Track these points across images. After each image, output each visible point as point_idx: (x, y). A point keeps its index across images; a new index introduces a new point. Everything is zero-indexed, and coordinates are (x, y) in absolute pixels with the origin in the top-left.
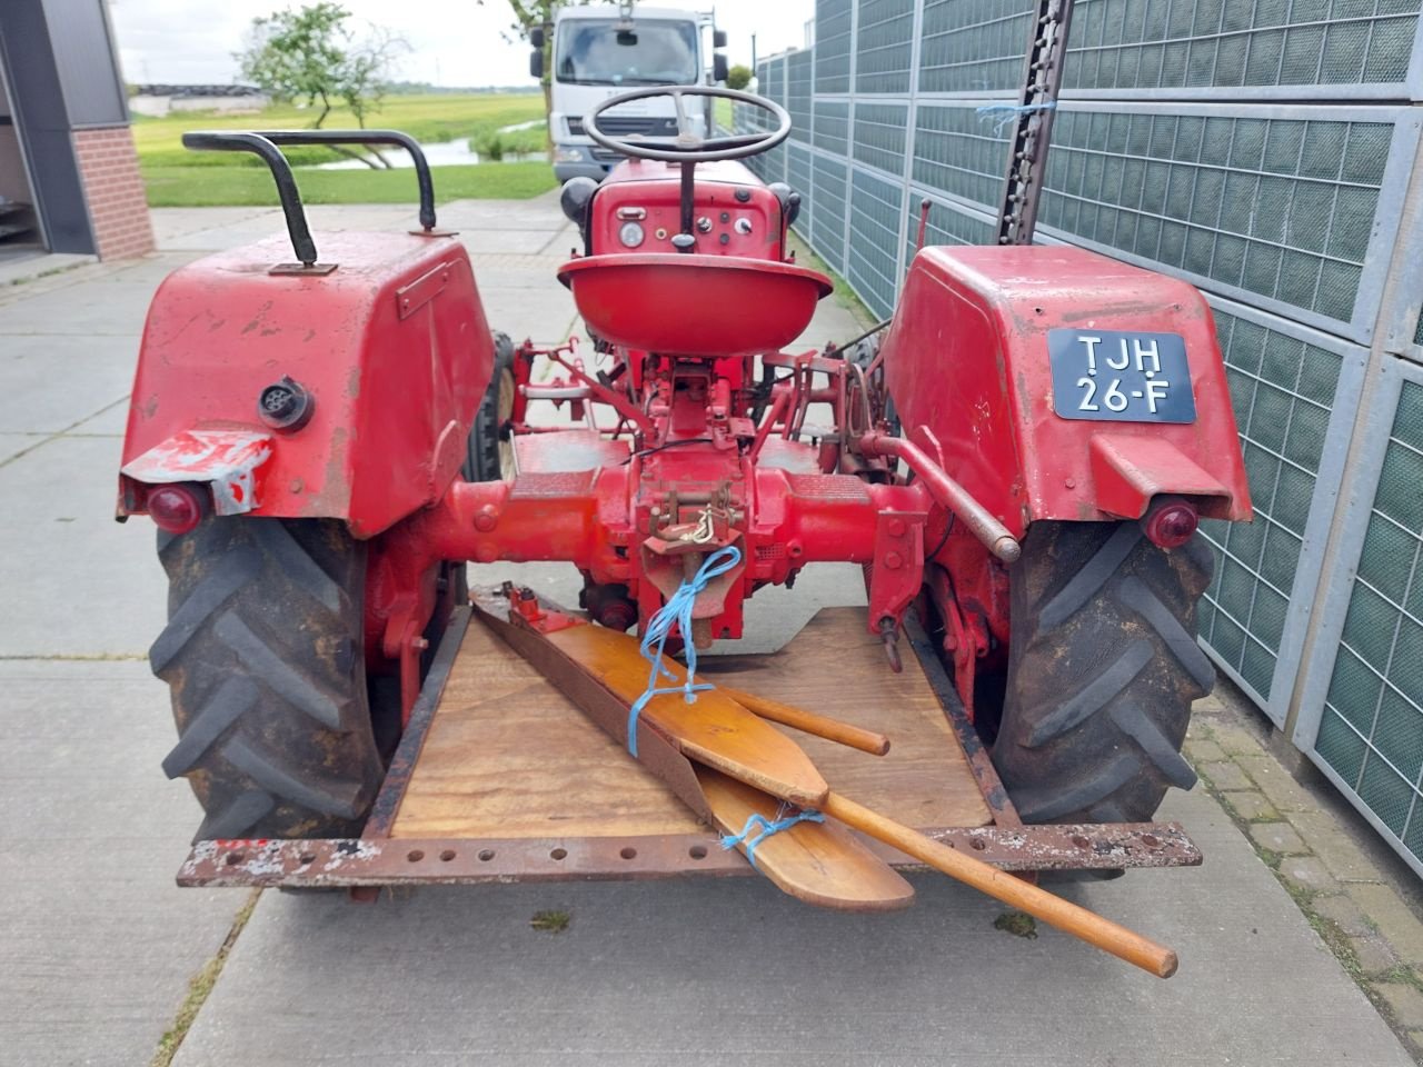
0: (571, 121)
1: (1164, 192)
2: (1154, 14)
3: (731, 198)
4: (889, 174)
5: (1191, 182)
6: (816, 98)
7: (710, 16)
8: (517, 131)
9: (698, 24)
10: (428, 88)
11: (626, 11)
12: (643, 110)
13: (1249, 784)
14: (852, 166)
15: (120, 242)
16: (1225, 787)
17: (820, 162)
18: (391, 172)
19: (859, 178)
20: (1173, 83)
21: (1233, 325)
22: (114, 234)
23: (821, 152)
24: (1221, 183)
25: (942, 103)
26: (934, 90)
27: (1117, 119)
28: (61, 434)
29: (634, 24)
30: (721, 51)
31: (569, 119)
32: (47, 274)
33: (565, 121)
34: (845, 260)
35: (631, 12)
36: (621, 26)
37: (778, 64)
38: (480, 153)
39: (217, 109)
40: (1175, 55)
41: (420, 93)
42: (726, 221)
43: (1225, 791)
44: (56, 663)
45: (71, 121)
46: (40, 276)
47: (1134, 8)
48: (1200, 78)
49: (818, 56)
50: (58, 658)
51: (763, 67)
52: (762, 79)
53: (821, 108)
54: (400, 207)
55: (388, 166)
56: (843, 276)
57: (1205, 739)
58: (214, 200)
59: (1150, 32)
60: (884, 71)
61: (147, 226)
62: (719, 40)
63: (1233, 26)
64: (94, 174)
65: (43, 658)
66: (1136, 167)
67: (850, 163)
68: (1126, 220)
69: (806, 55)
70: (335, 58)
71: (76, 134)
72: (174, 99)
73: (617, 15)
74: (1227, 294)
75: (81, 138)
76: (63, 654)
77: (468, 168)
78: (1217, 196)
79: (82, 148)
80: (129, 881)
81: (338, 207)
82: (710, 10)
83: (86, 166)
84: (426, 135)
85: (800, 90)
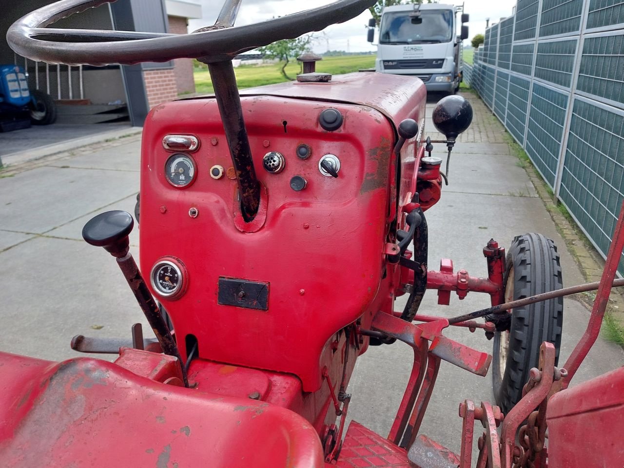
0: (385, 63)
3: (311, 125)
4: (559, 86)
6: (515, 43)
7: (462, 8)
9: (454, 11)
10: (344, 53)
11: (417, 7)
12: (421, 55)
14: (533, 81)
17: (514, 80)
19: (538, 89)
23: (515, 74)
29: (420, 13)
30: (465, 24)
32: (124, 137)
33: (382, 62)
34: (525, 137)
35: (419, 7)
36: (413, 14)
37: (496, 28)
39: (257, 64)
41: (341, 55)
42: (305, 156)
45: (142, 66)
46: (120, 137)
49: (517, 20)
51: (488, 31)
52: (487, 38)
53: (518, 49)
56: (522, 147)
62: (465, 18)
64: (153, 91)
67: (533, 79)
69: (511, 20)
71: (145, 72)
72: (242, 60)
73: (412, 9)
75: (147, 74)
79: (147, 78)
82: (462, 5)
83: (149, 87)
84: (336, 72)
85: (506, 40)
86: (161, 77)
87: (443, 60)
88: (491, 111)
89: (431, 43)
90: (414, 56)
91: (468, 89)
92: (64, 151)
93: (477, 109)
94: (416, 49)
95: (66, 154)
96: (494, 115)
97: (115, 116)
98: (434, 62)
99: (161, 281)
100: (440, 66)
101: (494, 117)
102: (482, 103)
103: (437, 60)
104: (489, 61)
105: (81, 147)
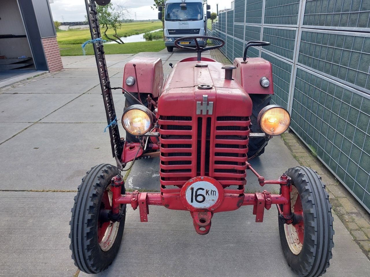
1: (340, 58)
2: (337, 5)
5: (349, 55)
6: (235, 23)
8: (156, 32)
9: (203, 3)
12: (188, 27)
13: (367, 238)
15: (54, 67)
16: (359, 239)
17: (236, 41)
18: (124, 44)
20: (344, 25)
21: (363, 99)
22: (53, 65)
23: (236, 38)
24: (359, 56)
25: (271, 27)
26: (268, 23)
27: (325, 35)
28: (37, 122)
29: (186, 4)
30: (209, 10)
31: (169, 30)
32: (36, 76)
35: (185, 1)
36: (182, 5)
37: (224, 14)
38: (146, 39)
40: (344, 17)
41: (131, 22)
43: (360, 241)
44: (31, 192)
45: (41, 37)
46: (34, 77)
47: (331, 2)
48: (353, 25)
49: (235, 12)
50: (31, 191)
51: (220, 14)
52: (220, 18)
53: (236, 26)
54: (125, 55)
55: (123, 43)
57: (352, 222)
58: (79, 54)
59: (336, 10)
60: (254, 17)
61: (61, 63)
62: (208, 7)
63: (365, 9)
64: (47, 50)
65: (28, 191)
66: (331, 50)
68: (328, 65)
69: (232, 12)
70: (109, 15)
71: (42, 39)
73: (181, 2)
74: (361, 90)
75: (44, 41)
76: (33, 190)
77: (143, 43)
78: (358, 60)
79: (44, 43)
80: (46, 263)
81: (110, 55)
83: (45, 48)
84: (133, 33)
85: (230, 21)
86: (51, 42)
87: (199, 29)
88: (225, 56)
89: (192, 20)
90: (184, 27)
91: (211, 44)
92: (8, 85)
93: (218, 55)
94: (185, 24)
95: (9, 87)
96: (227, 58)
97: (23, 65)
98: (195, 30)
100: (198, 33)
101: (227, 59)
102: (220, 52)
103: (196, 30)
104: (222, 30)
105: (16, 83)
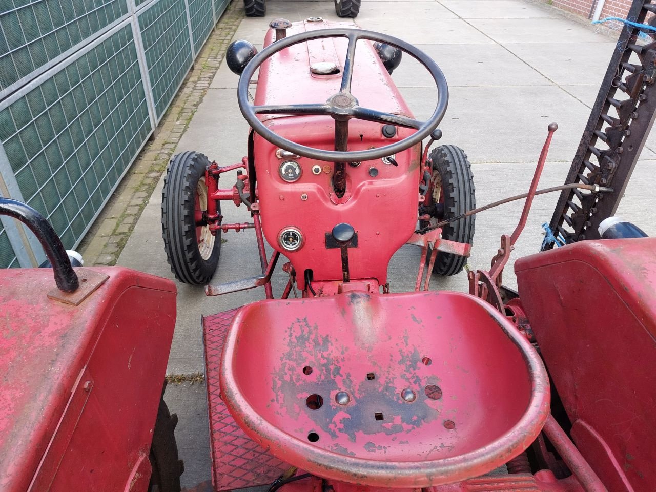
3: (378, 136)
99: (286, 242)
